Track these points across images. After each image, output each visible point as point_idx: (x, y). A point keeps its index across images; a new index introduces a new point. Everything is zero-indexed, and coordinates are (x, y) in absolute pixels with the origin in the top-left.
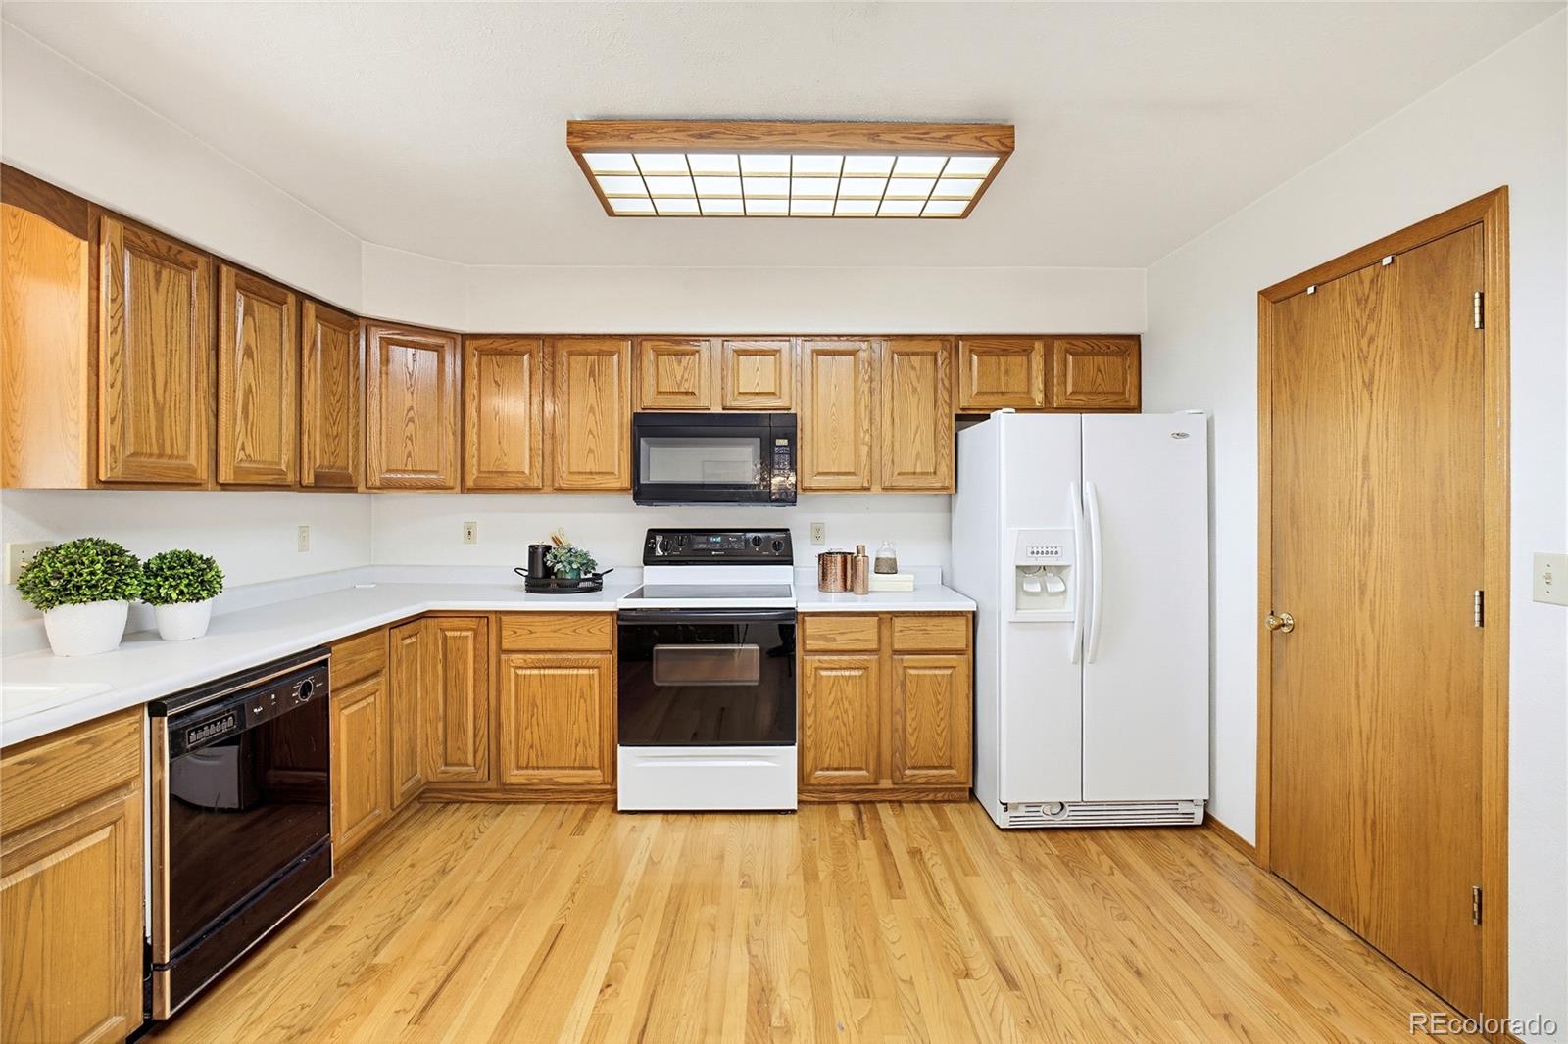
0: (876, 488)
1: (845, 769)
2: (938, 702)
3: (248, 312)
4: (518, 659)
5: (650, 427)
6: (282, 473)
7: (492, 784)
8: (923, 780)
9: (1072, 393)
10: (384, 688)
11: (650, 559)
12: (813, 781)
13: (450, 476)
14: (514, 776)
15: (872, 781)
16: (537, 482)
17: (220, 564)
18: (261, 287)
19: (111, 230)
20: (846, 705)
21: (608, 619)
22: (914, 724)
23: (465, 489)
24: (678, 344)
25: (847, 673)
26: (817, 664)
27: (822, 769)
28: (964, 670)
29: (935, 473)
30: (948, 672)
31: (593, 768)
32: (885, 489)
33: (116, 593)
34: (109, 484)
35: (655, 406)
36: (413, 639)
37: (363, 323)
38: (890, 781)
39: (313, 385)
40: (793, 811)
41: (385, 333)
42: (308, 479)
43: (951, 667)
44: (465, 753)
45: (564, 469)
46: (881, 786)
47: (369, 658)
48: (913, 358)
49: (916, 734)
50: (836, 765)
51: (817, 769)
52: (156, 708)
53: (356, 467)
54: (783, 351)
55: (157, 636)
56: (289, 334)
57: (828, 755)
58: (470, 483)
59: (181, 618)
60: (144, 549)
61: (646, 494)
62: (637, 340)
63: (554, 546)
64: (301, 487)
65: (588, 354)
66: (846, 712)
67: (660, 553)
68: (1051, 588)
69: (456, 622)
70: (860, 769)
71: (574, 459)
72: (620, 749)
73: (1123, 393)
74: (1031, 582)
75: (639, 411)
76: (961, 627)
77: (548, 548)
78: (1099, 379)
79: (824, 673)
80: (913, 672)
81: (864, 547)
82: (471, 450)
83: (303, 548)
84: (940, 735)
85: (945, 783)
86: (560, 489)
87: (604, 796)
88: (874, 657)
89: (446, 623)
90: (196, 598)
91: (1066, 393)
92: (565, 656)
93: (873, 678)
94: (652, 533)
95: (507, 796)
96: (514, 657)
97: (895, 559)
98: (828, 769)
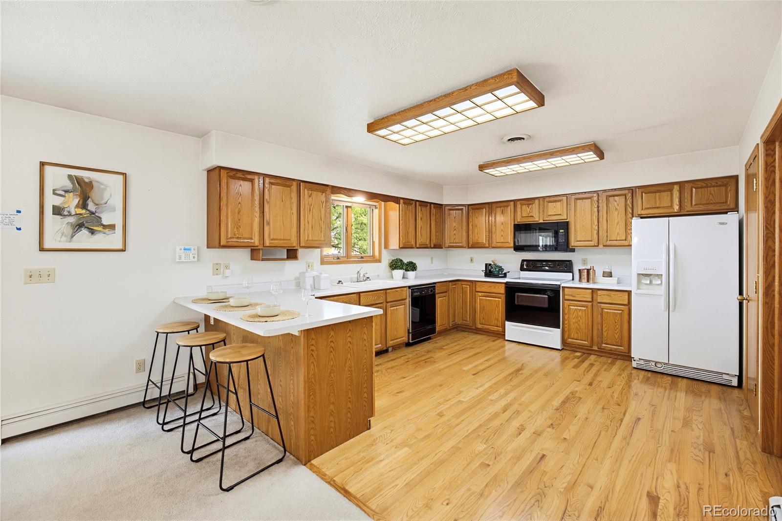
0: (601, 246)
1: (579, 340)
2: (616, 322)
3: (421, 210)
4: (480, 294)
5: (519, 228)
6: (427, 245)
7: (474, 328)
8: (610, 349)
9: (695, 205)
10: (447, 295)
11: (522, 269)
12: (567, 342)
13: (464, 244)
14: (479, 326)
15: (589, 345)
16: (487, 245)
17: (417, 264)
18: (423, 204)
19: (402, 201)
20: (579, 318)
21: (504, 285)
22: (606, 329)
23: (469, 248)
24: (529, 201)
25: (580, 308)
26: (569, 304)
27: (571, 339)
28: (626, 311)
29: (626, 240)
30: (620, 312)
31: (499, 327)
32: (604, 246)
33: (401, 268)
34: (402, 248)
35: (521, 221)
36: (454, 286)
37: (444, 206)
38: (596, 347)
39: (433, 224)
40: (559, 350)
41: (449, 208)
42: (432, 246)
43: (621, 310)
44: (467, 318)
45: (495, 241)
46: (593, 348)
47: (444, 289)
48: (615, 197)
49: (607, 332)
50: (576, 338)
51: (569, 338)
52: (409, 287)
53: (442, 243)
54: (564, 200)
55: (407, 278)
56: (428, 211)
57: (572, 335)
58: (470, 245)
59: (411, 274)
60: (406, 261)
61: (518, 248)
62: (515, 201)
63: (492, 264)
64: (431, 248)
65: (501, 207)
66: (579, 321)
67: (525, 267)
68: (654, 282)
69: (465, 283)
70: (585, 341)
71: (497, 238)
72: (506, 322)
73: (726, 202)
74: (646, 280)
75: (517, 223)
76: (626, 295)
77: (490, 265)
78: (711, 197)
79: (571, 307)
80: (605, 310)
81: (593, 267)
82: (471, 237)
83: (432, 263)
84: (617, 334)
85: (618, 352)
86: (494, 247)
87: (502, 335)
88: (590, 304)
89: (463, 283)
90: (413, 271)
91: (692, 205)
92: (492, 294)
93: (590, 311)
94: (523, 261)
95: (478, 331)
96: (479, 293)
97: (611, 272)
98: (573, 339)
